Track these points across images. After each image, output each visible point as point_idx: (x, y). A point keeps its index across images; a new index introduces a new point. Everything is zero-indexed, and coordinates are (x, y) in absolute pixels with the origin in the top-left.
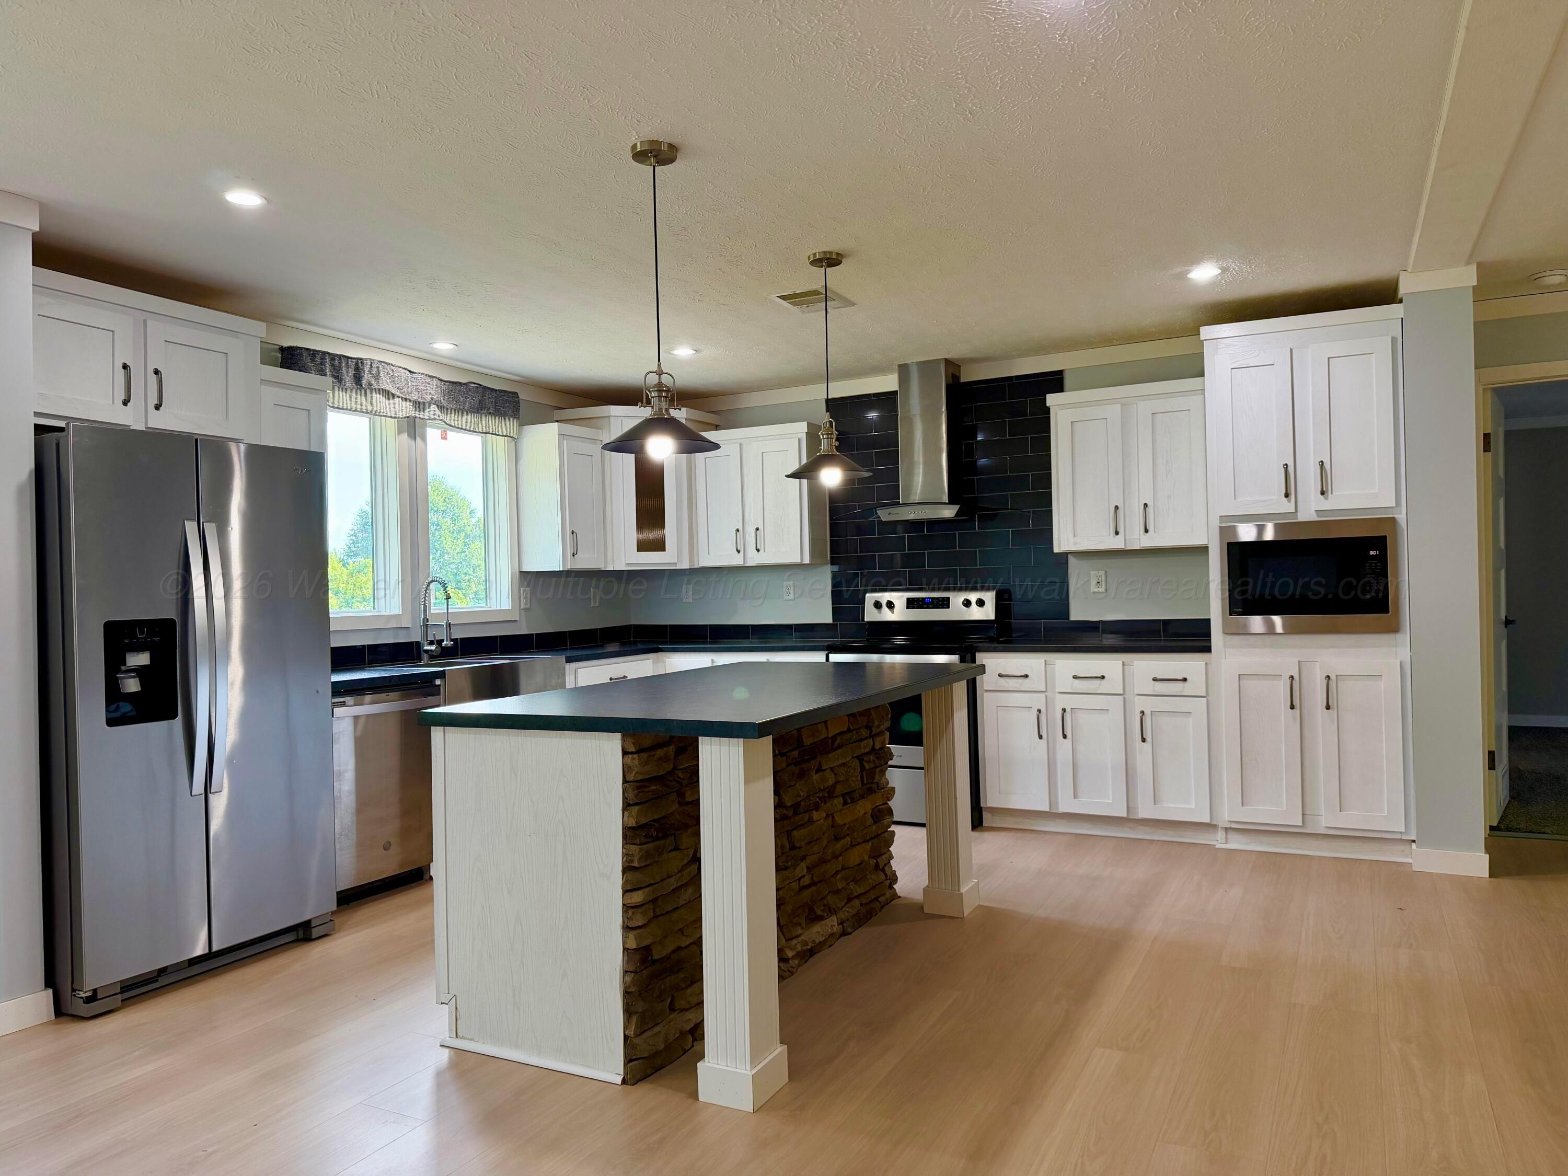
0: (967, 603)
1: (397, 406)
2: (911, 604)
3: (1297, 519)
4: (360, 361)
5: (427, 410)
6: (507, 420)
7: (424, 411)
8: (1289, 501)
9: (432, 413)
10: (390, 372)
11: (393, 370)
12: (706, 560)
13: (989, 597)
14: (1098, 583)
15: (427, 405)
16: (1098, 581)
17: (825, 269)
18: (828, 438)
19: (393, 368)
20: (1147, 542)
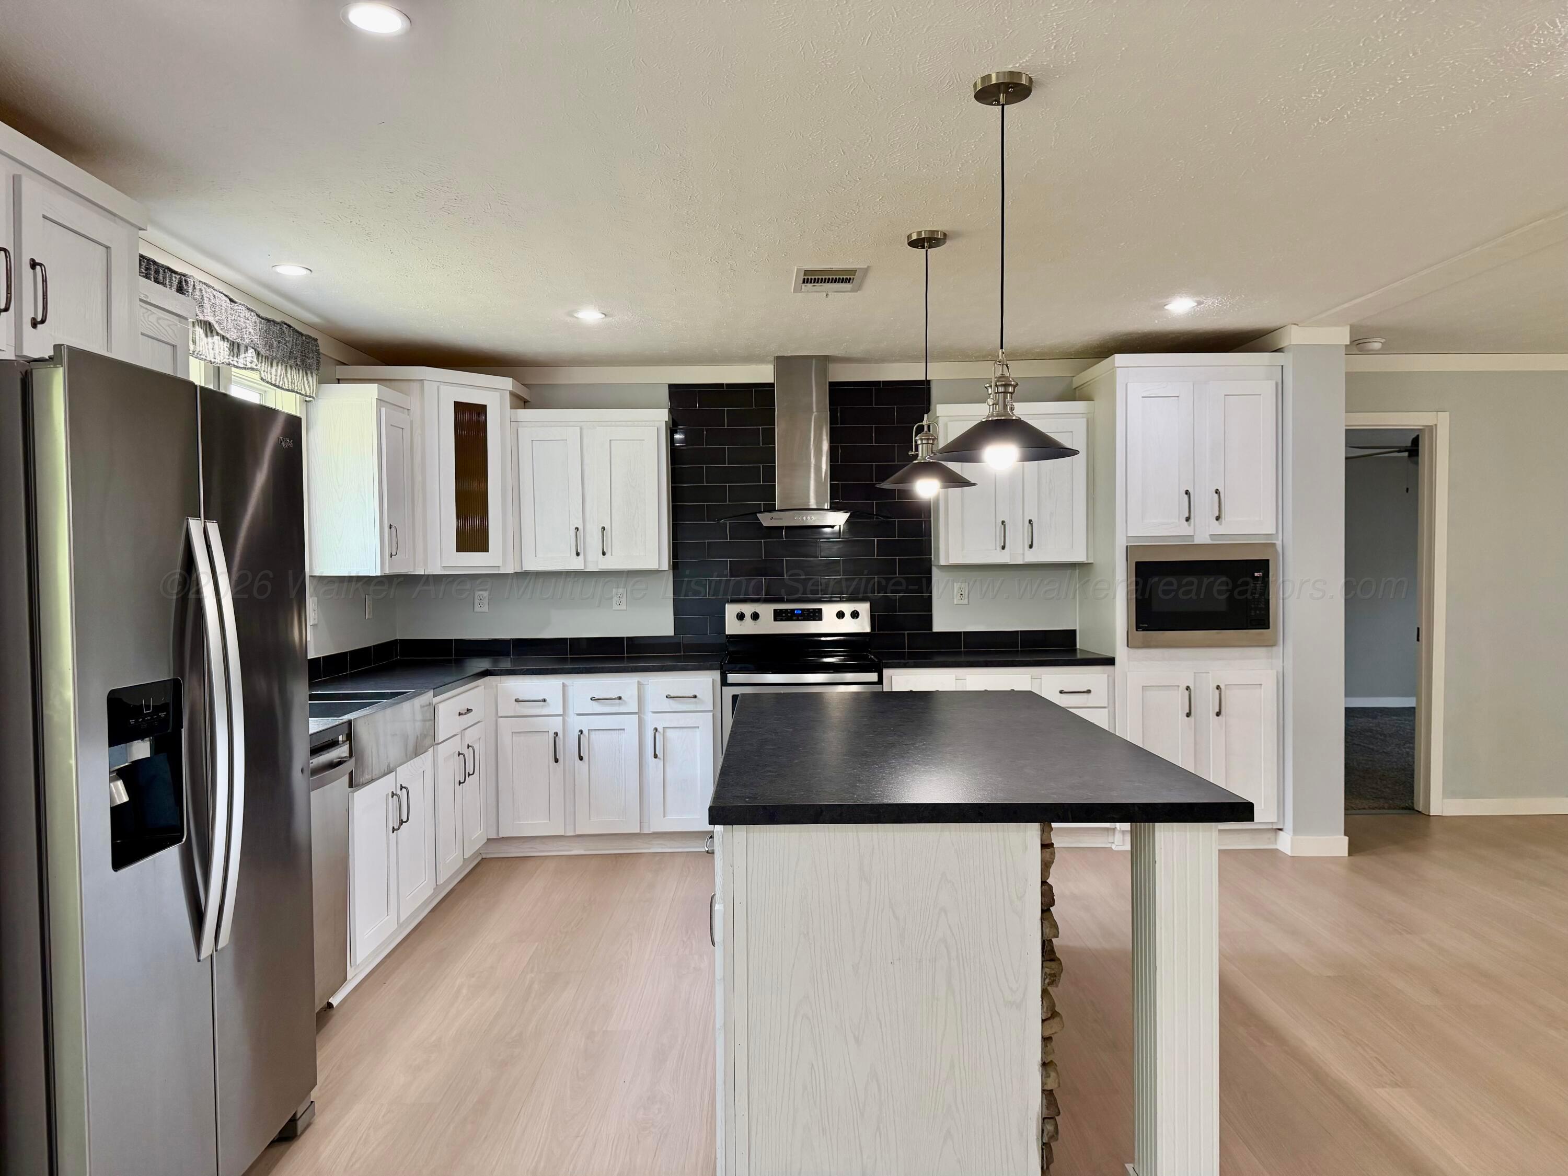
0: (840, 615)
1: (216, 346)
2: (779, 616)
3: (1193, 541)
4: (183, 278)
5: (242, 356)
6: (309, 375)
7: (238, 356)
8: (1189, 525)
9: (249, 359)
10: (212, 298)
11: (214, 296)
12: (532, 565)
13: (864, 608)
14: (962, 594)
15: (242, 349)
16: (961, 593)
17: (927, 251)
18: (928, 444)
19: (215, 292)
20: (1032, 557)
